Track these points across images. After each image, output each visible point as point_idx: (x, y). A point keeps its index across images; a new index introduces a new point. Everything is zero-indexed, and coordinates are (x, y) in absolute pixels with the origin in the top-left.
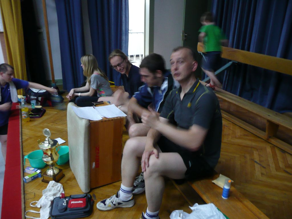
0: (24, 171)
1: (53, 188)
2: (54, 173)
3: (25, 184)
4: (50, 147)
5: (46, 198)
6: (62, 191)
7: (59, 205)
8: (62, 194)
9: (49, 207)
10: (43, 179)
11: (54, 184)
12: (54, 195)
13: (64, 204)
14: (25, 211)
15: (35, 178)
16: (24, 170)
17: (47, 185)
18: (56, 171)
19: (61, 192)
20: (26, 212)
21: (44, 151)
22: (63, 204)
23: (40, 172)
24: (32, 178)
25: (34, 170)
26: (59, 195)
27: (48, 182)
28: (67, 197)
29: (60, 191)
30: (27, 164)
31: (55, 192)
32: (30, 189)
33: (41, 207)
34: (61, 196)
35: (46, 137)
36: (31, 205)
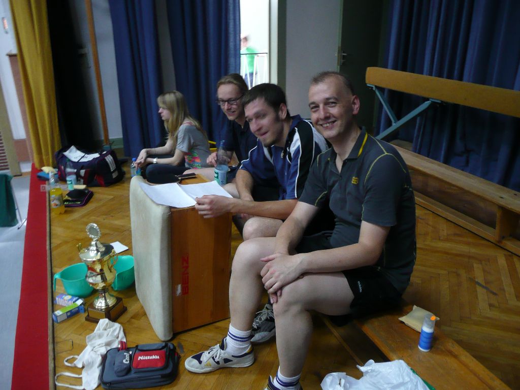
0: (54, 302)
1: (106, 333)
2: (107, 305)
3: (55, 324)
4: (99, 257)
5: (93, 350)
6: (122, 338)
7: (117, 363)
8: (122, 343)
9: (98, 367)
10: (88, 315)
11: (107, 324)
12: (108, 344)
13: (126, 361)
14: (55, 374)
15: (73, 314)
16: (53, 299)
17: (96, 326)
18: (111, 302)
19: (119, 339)
20: (57, 375)
21: (89, 264)
22: (124, 361)
23: (82, 304)
24: (69, 314)
25: (71, 299)
26: (116, 345)
27: (97, 322)
28: (130, 348)
29: (118, 338)
30: (58, 288)
31: (109, 339)
32: (65, 334)
33: (83, 367)
34: (120, 346)
35: (91, 239)
36: (67, 364)
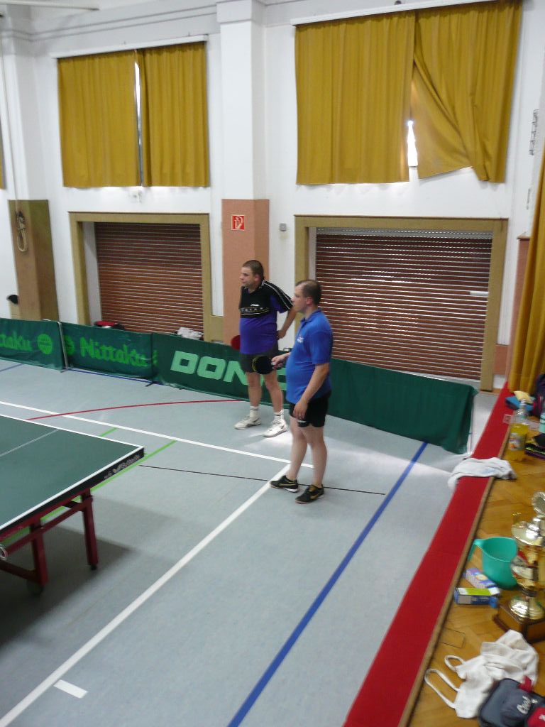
0: (464, 574)
1: (512, 652)
2: (528, 614)
3: (455, 605)
4: (537, 543)
5: (485, 665)
6: (531, 674)
7: (509, 703)
8: (527, 679)
9: (484, 692)
10: (497, 615)
11: (517, 641)
12: (508, 669)
13: (522, 709)
14: (428, 667)
15: (480, 602)
16: (464, 570)
17: (502, 635)
18: (536, 614)
19: (526, 672)
20: (432, 669)
21: (521, 547)
22: (519, 707)
23: (496, 595)
24: (475, 600)
25: (484, 582)
26: (518, 677)
27: (506, 629)
28: (538, 695)
29: (525, 668)
30: (476, 559)
31: (513, 664)
32: (462, 624)
33: (464, 680)
34: (522, 682)
35: (535, 514)
36: (447, 663)
